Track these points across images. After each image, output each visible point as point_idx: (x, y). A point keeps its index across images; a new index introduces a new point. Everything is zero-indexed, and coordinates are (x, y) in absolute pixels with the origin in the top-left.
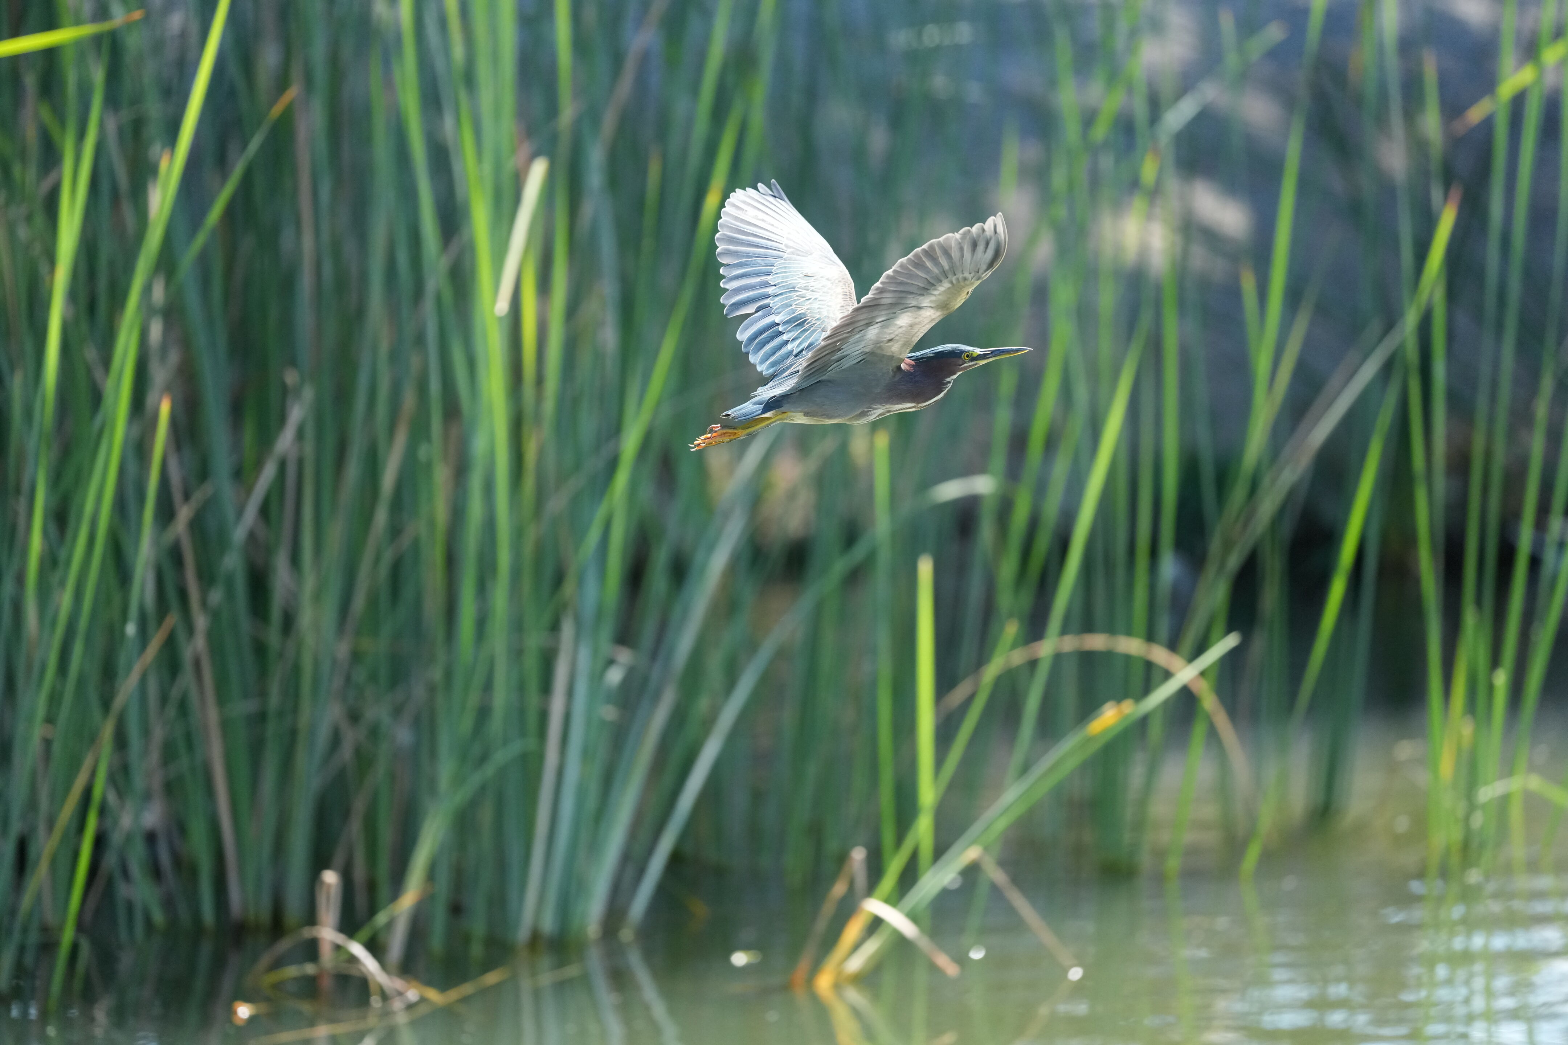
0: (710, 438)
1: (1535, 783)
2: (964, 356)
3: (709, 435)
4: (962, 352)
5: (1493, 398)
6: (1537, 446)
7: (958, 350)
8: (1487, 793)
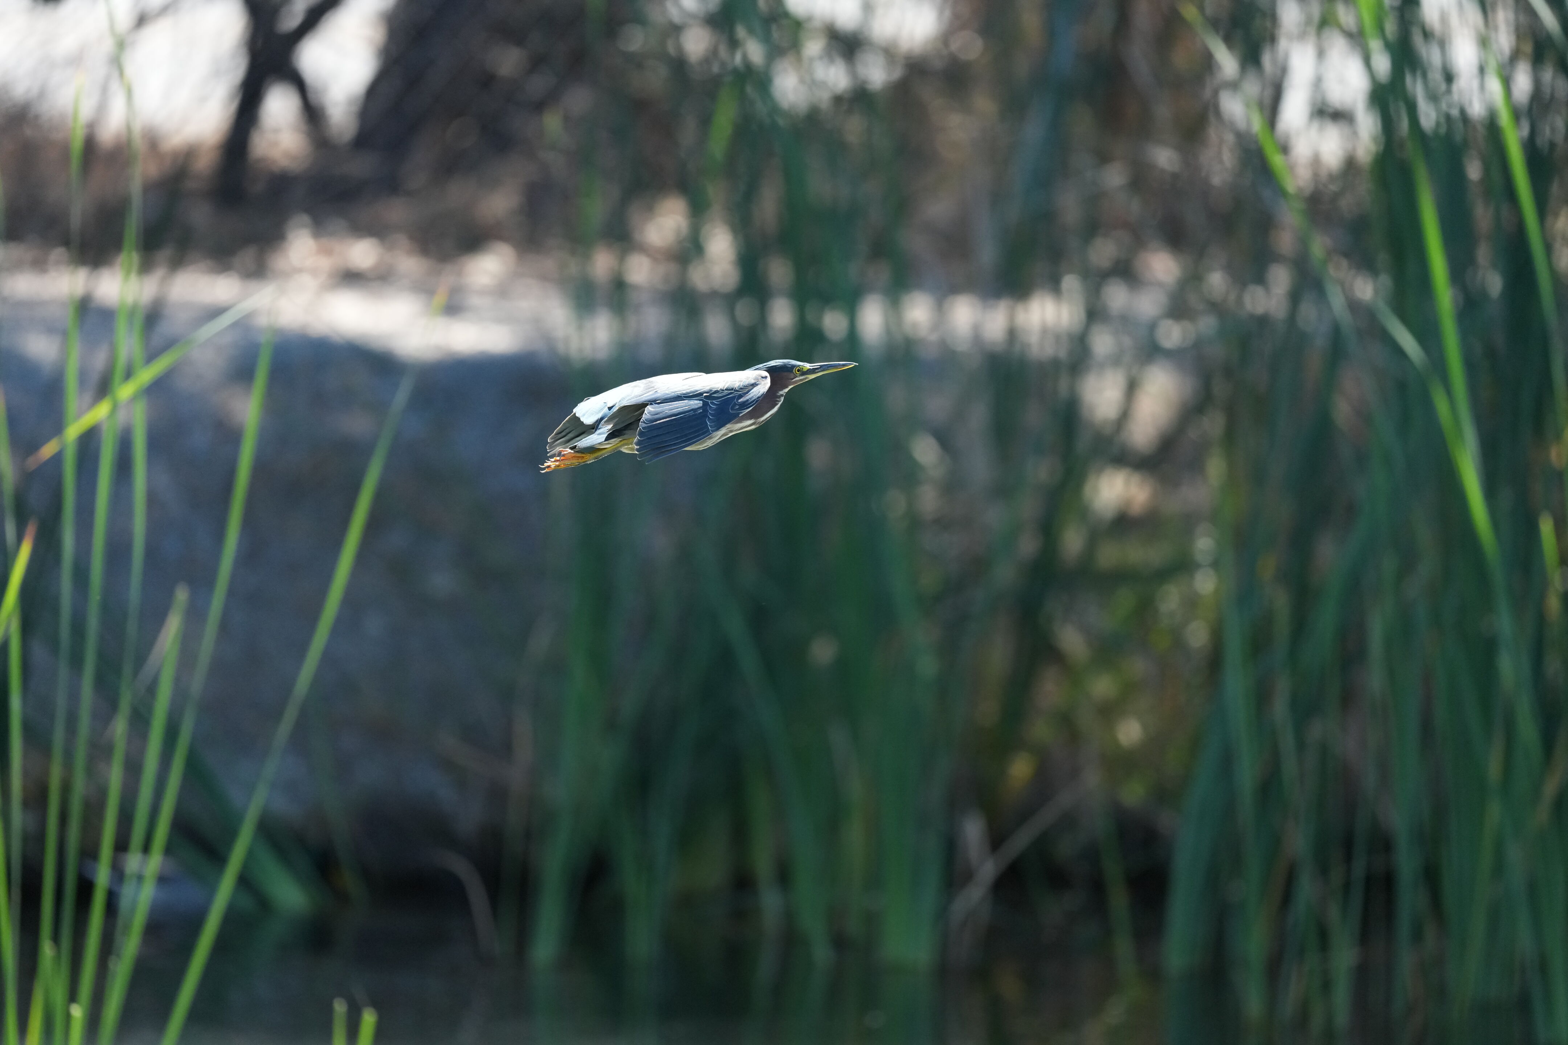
0: (559, 460)
2: (795, 370)
3: (558, 458)
4: (793, 366)
5: (72, 730)
6: (116, 778)
7: (790, 365)
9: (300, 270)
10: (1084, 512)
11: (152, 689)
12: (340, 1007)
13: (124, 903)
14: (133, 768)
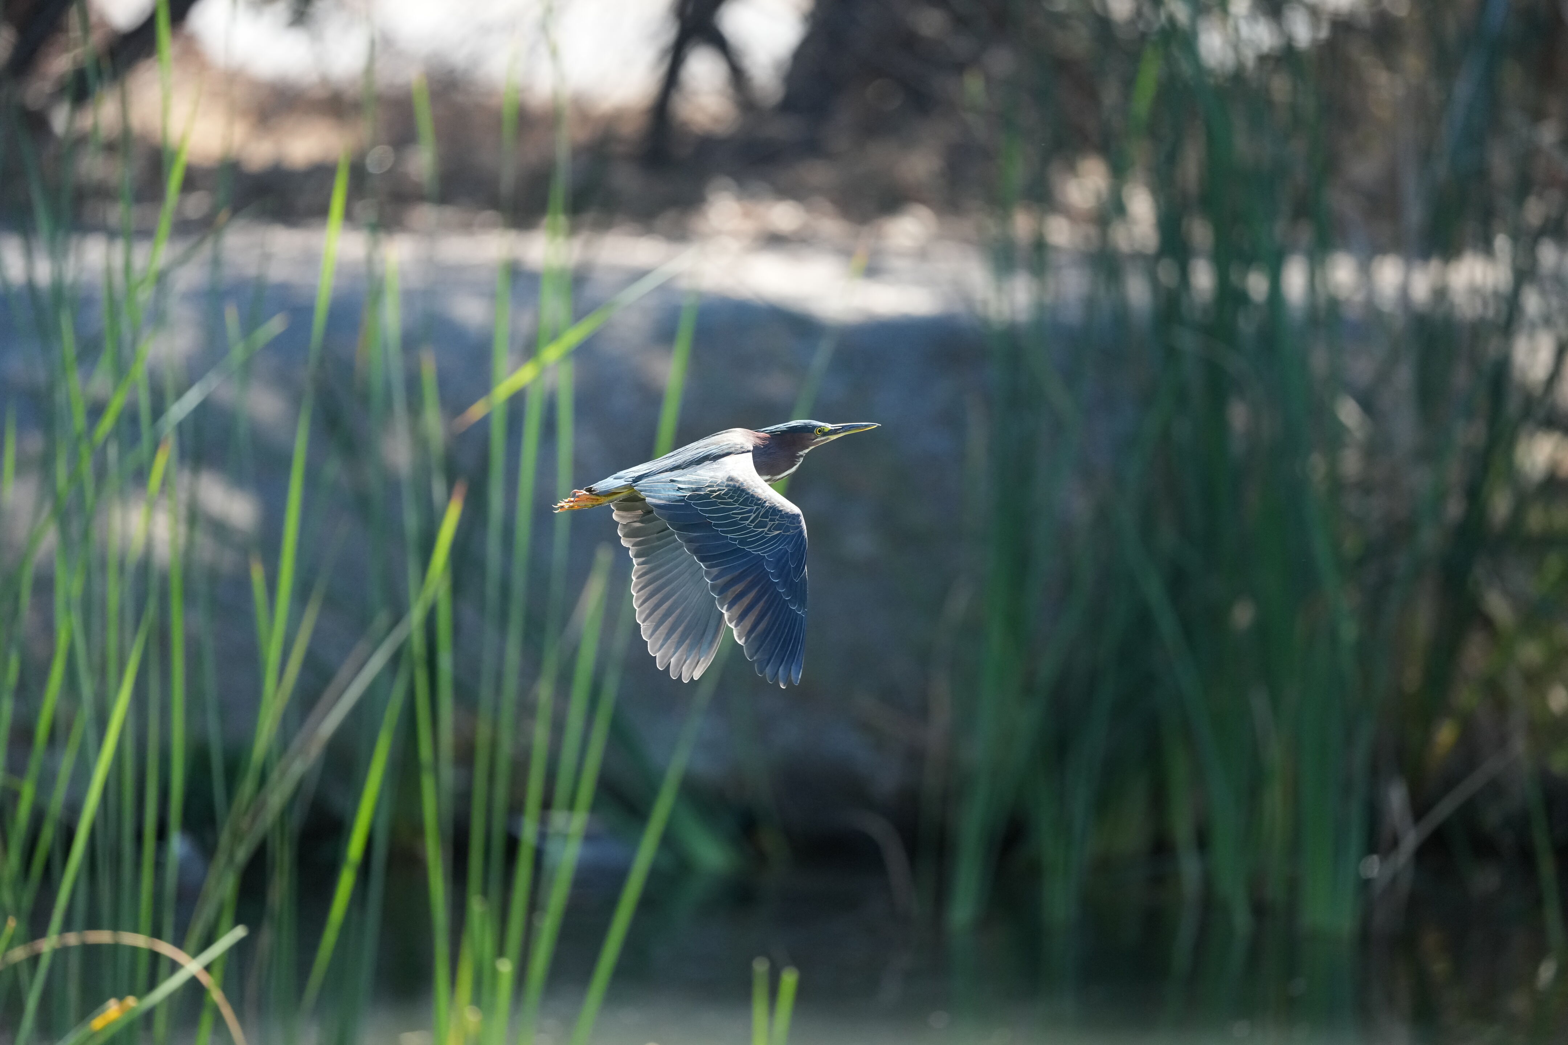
0: (573, 501)
2: (816, 431)
3: (572, 499)
4: (814, 427)
5: (499, 688)
6: (540, 735)
7: (811, 425)
9: (719, 233)
10: (1511, 473)
11: (574, 651)
12: (761, 967)
13: (548, 861)
14: (558, 727)
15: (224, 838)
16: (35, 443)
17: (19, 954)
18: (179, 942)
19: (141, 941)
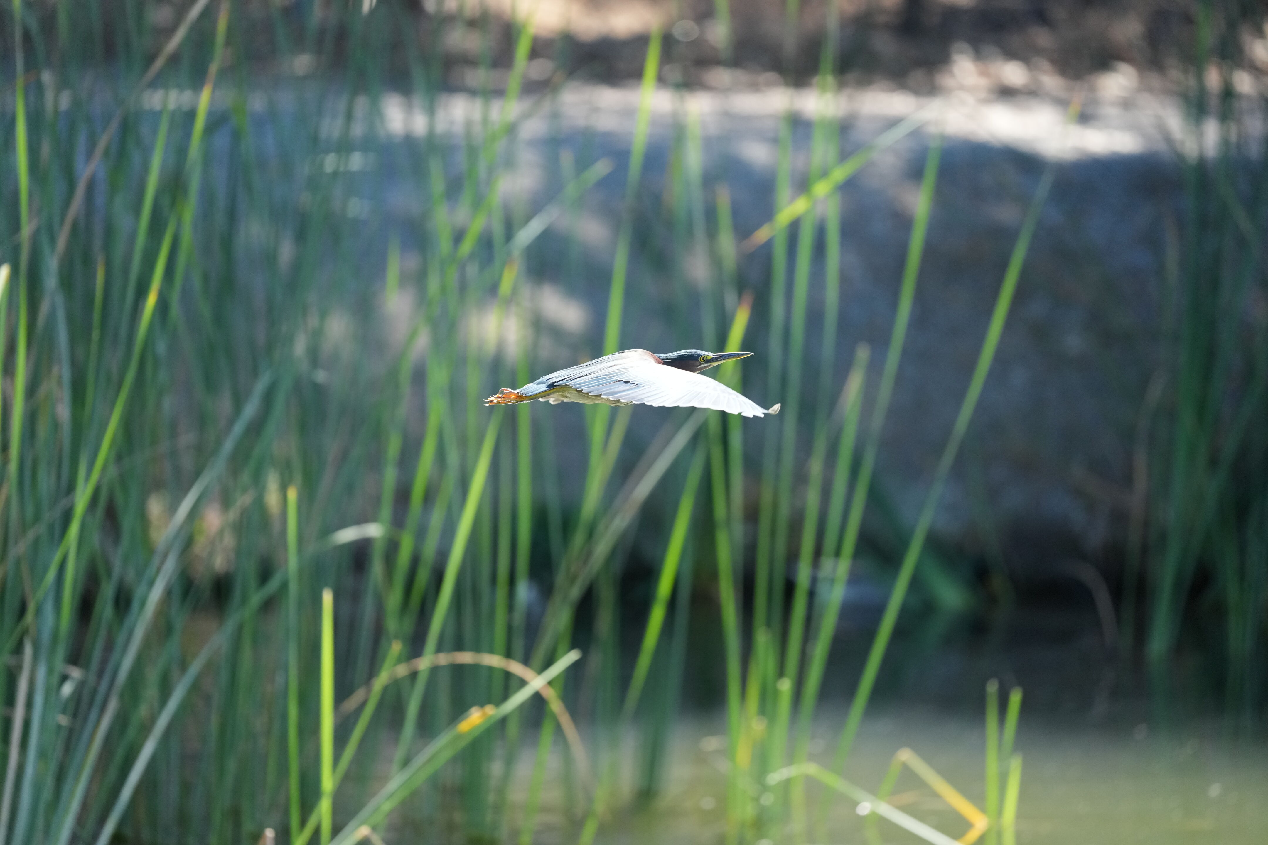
0: (501, 397)
1: (811, 769)
2: (700, 359)
3: (500, 395)
4: (699, 356)
5: (778, 460)
6: (812, 498)
7: (696, 354)
8: (775, 777)
9: (962, 88)
11: (840, 431)
12: (992, 688)
14: (826, 492)
15: (560, 579)
16: (413, 262)
17: (402, 670)
18: (526, 661)
19: (494, 661)
